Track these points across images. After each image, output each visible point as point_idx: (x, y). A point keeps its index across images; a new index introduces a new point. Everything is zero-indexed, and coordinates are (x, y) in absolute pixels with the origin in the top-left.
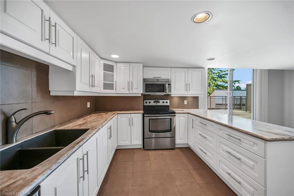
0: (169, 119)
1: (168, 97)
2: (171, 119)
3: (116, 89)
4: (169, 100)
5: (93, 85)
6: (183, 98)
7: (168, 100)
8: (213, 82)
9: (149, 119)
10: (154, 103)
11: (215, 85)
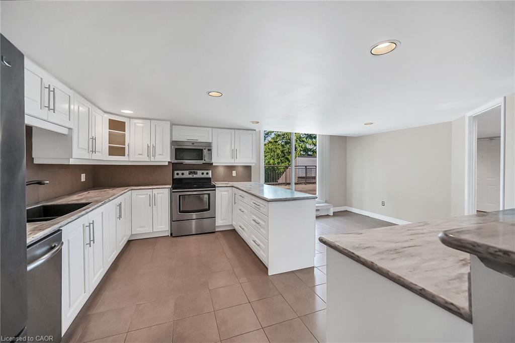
0: (207, 195)
1: (209, 166)
2: (209, 194)
3: (128, 155)
4: (211, 171)
5: (94, 150)
6: (231, 168)
7: (209, 170)
8: (300, 145)
9: (180, 196)
10: (189, 174)
11: (301, 149)
